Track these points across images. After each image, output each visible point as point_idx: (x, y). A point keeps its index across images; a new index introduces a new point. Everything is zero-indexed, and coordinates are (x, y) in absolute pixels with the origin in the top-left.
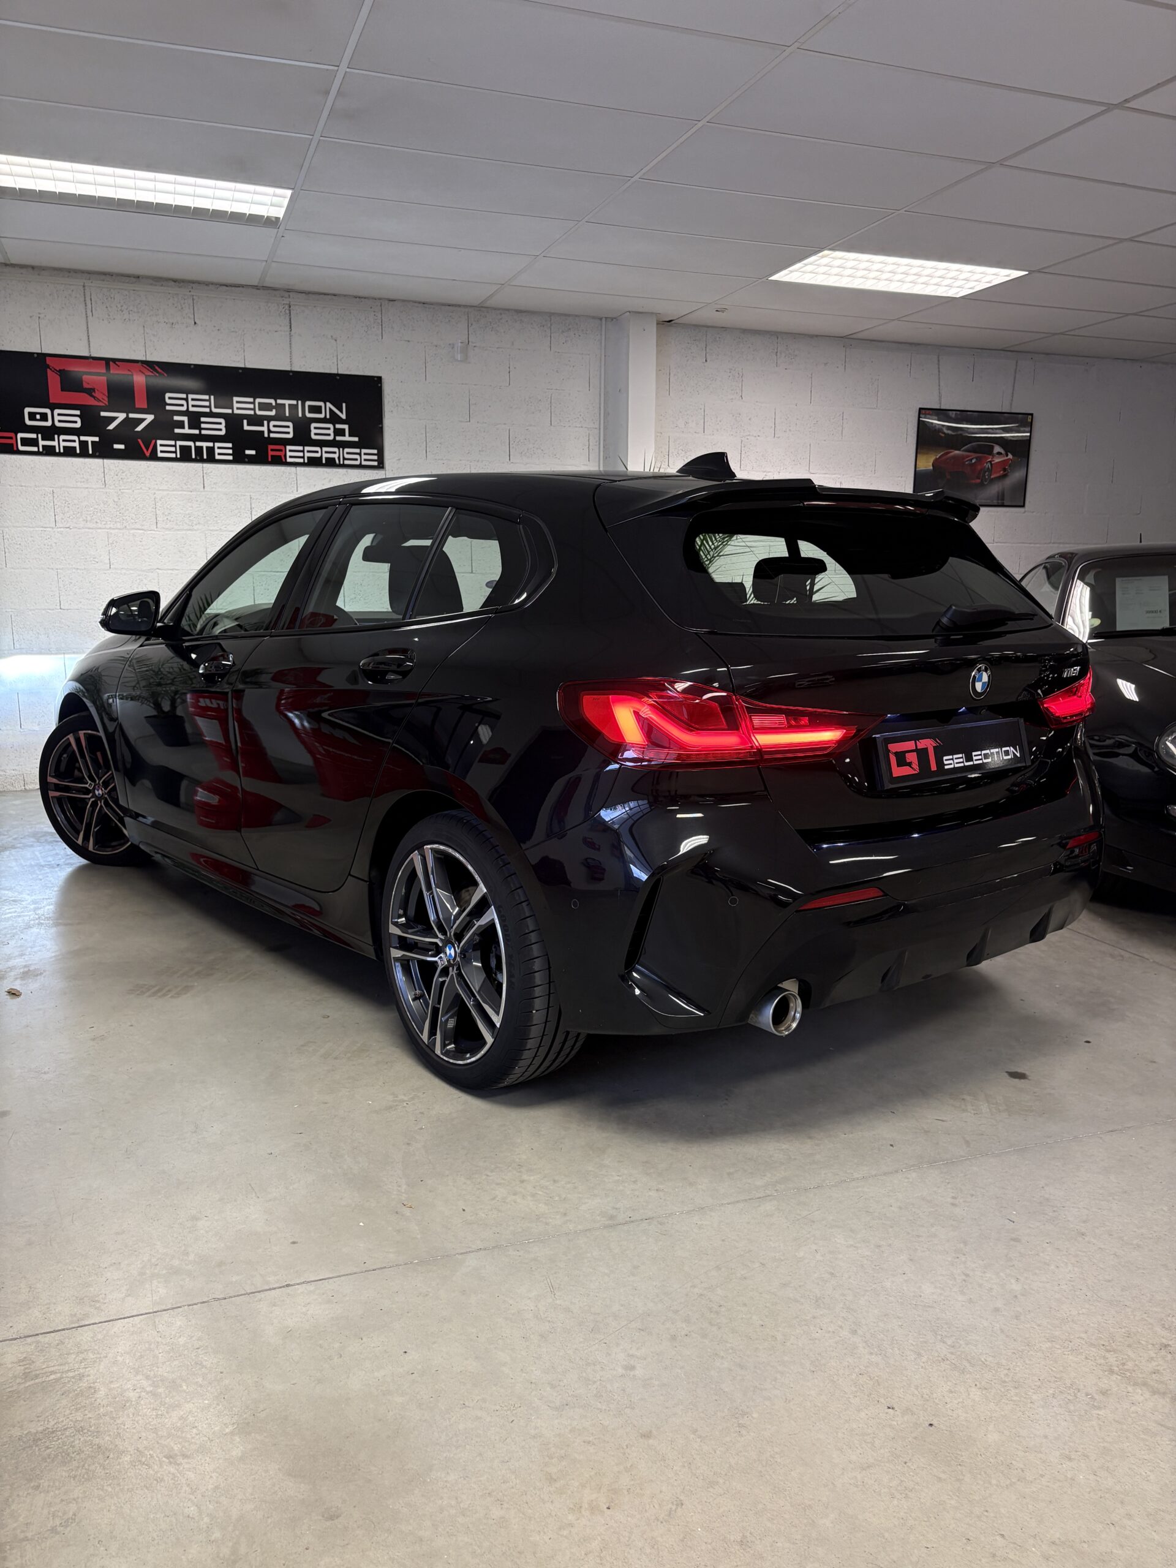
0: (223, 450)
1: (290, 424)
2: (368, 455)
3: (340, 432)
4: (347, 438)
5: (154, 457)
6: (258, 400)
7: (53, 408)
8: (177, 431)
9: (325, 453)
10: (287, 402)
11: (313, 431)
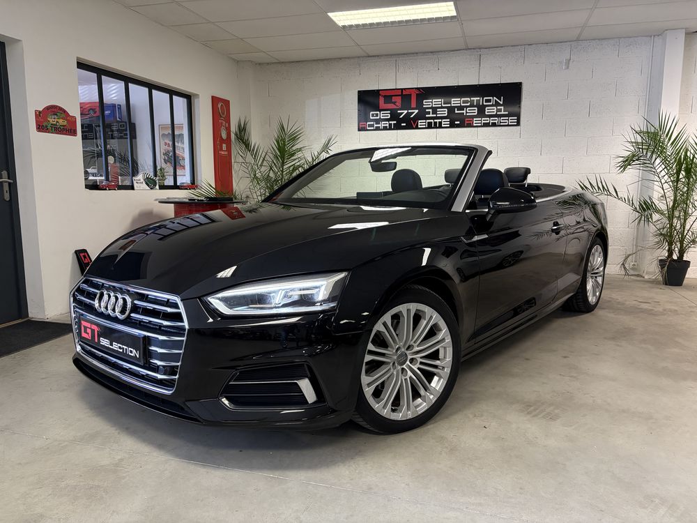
0: (446, 122)
1: (476, 108)
2: (513, 120)
3: (500, 110)
4: (503, 113)
5: (417, 128)
6: (463, 99)
7: (380, 111)
8: (427, 116)
9: (491, 120)
10: (475, 99)
11: (487, 111)
